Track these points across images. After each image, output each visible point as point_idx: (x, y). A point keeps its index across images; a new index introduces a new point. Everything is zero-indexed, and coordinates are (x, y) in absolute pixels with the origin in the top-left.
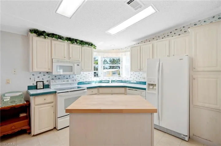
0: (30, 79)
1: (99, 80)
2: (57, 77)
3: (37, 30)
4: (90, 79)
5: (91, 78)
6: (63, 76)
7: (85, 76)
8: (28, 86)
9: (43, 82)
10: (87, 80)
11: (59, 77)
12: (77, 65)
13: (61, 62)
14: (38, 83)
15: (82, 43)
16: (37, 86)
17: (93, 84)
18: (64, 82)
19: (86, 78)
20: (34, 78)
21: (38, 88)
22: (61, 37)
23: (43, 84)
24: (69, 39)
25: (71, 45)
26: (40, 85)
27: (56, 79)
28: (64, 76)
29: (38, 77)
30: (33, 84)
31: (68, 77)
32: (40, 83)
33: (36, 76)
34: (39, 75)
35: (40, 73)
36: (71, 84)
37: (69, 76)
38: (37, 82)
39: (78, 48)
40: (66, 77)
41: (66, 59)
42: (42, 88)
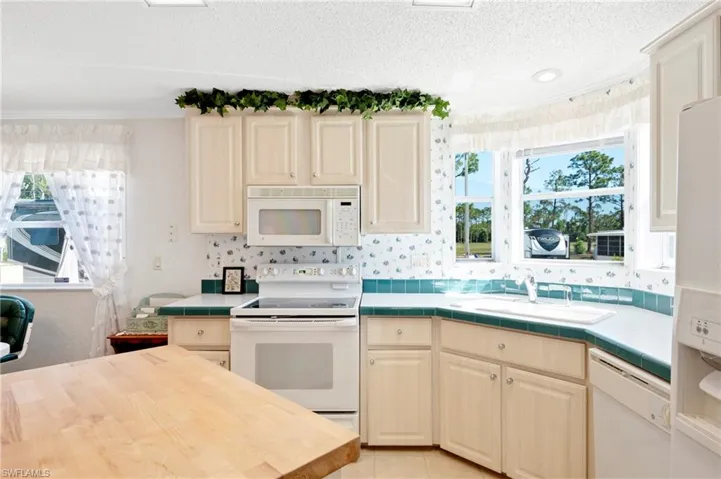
0: (208, 257)
1: (489, 277)
2: (289, 256)
3: (194, 92)
4: (433, 267)
5: (439, 263)
6: (311, 251)
7: (406, 252)
8: (203, 281)
9: (242, 269)
10: (419, 274)
11: (297, 254)
12: (343, 204)
13: (277, 194)
14: (227, 271)
15: (361, 101)
16: (224, 281)
17: (449, 294)
18: (303, 277)
19: (413, 265)
20: (219, 254)
21: (226, 290)
22: (273, 96)
23: (243, 276)
24: (307, 98)
25: (319, 122)
26: (233, 281)
27: (285, 262)
28: (314, 253)
29: (230, 253)
30: (215, 275)
31: (330, 256)
32: (234, 275)
33: (223, 249)
34: (233, 246)
35: (235, 238)
36: (334, 287)
37: (335, 252)
38: (225, 269)
39: (349, 126)
40: (320, 256)
41: (296, 181)
42: (239, 290)
